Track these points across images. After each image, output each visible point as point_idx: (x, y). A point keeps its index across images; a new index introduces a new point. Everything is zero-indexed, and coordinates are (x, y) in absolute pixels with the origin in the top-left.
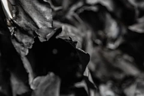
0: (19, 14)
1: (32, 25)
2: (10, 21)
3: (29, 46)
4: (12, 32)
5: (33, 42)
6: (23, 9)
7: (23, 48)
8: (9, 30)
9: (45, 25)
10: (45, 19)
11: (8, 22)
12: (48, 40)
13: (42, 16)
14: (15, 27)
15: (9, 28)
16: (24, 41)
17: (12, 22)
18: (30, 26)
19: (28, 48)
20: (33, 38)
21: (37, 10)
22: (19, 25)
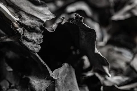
0: (23, 17)
1: (37, 22)
2: (17, 23)
3: (40, 42)
4: (21, 32)
5: (43, 36)
6: (24, 12)
7: (35, 45)
8: (18, 31)
9: (48, 18)
10: (46, 15)
11: (15, 24)
12: (54, 31)
13: (42, 13)
14: (23, 28)
15: (18, 30)
16: (34, 38)
17: (18, 24)
18: (35, 23)
19: (39, 43)
20: (41, 33)
21: (36, 11)
22: (26, 24)
